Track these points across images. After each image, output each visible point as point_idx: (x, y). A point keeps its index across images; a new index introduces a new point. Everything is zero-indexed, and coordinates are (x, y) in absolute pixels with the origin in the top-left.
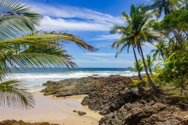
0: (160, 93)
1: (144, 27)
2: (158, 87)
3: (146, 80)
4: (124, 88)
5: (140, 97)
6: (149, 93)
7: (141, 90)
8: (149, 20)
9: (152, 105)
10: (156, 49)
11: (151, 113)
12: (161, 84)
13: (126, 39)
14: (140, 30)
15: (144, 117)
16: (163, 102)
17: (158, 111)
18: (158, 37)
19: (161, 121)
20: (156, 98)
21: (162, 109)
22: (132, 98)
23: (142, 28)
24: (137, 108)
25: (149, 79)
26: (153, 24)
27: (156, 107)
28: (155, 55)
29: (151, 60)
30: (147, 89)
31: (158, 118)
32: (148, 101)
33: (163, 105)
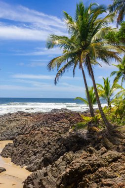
0: (116, 136)
1: (95, 37)
2: (115, 127)
3: (99, 116)
4: (67, 130)
5: (88, 142)
6: (100, 137)
7: (91, 132)
8: (103, 27)
9: (102, 154)
11: (99, 166)
12: (120, 123)
13: (70, 55)
14: (90, 42)
15: (89, 172)
16: (118, 150)
17: (110, 162)
18: (115, 53)
19: (109, 177)
20: (110, 144)
21: (115, 160)
22: (76, 144)
23: (93, 39)
24: (80, 159)
25: (103, 115)
26: (107, 34)
27: (107, 157)
28: (116, 80)
29: (111, 87)
30: (100, 129)
31: (105, 173)
32: (98, 149)
33: (115, 154)
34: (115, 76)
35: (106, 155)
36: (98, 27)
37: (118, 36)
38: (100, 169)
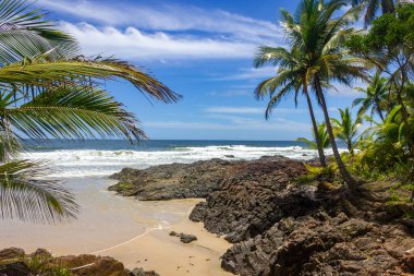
0: (364, 196)
1: (329, 45)
2: (361, 183)
3: (335, 166)
4: (283, 185)
5: (317, 205)
6: (337, 197)
7: (322, 189)
8: (342, 29)
9: (340, 223)
10: (365, 96)
11: (335, 240)
12: (368, 177)
13: (289, 75)
14: (320, 54)
15: (319, 249)
16: (367, 218)
17: (353, 236)
18: (361, 69)
19: (353, 259)
20: (353, 208)
21: (362, 233)
22: (299, 206)
23: (325, 49)
24: (304, 229)
25: (341, 166)
27: (349, 228)
30: (336, 185)
31: (346, 251)
32: (333, 215)
33: (362, 223)
34: (361, 105)
35: (347, 225)
36: (333, 30)
37: (367, 42)
38: (338, 245)
